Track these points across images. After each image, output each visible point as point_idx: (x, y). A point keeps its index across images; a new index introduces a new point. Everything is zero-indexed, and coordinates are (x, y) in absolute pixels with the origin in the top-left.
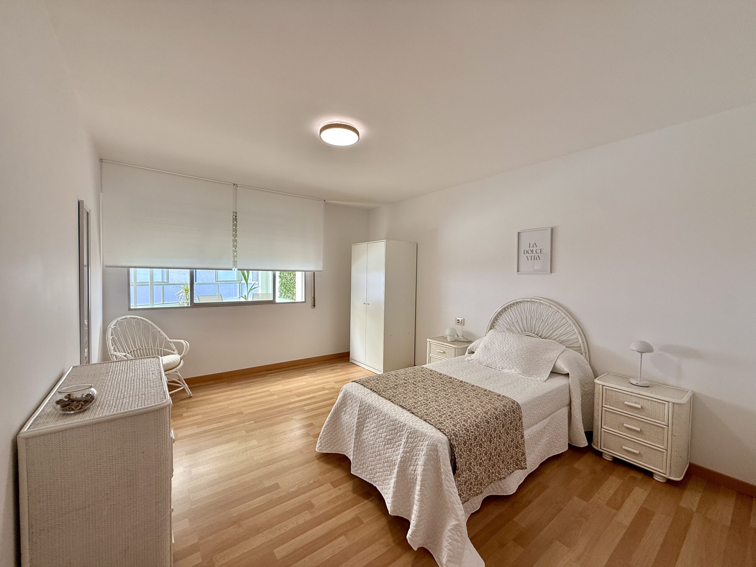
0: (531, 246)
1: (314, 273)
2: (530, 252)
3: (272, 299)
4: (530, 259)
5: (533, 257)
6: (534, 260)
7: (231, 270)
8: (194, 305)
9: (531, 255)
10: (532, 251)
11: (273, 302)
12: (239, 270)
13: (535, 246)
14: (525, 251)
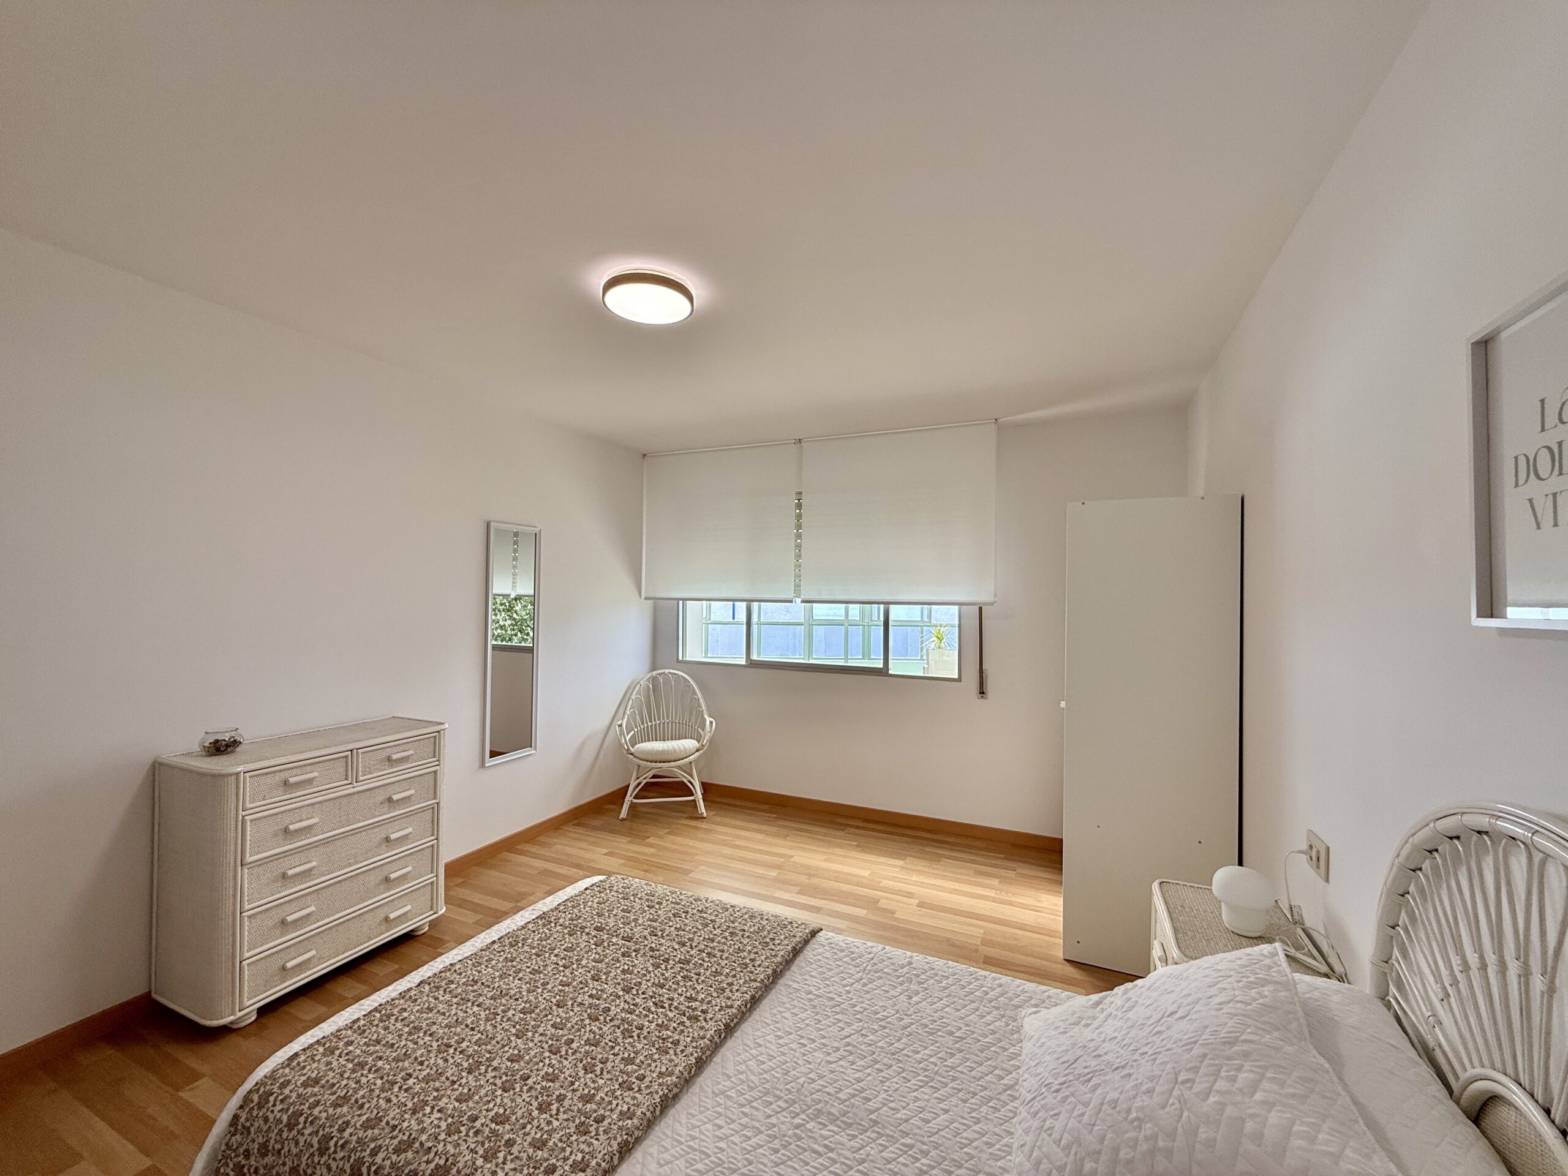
1: (981, 609)
3: (880, 665)
7: (791, 602)
8: (752, 664)
11: (883, 672)
12: (803, 602)
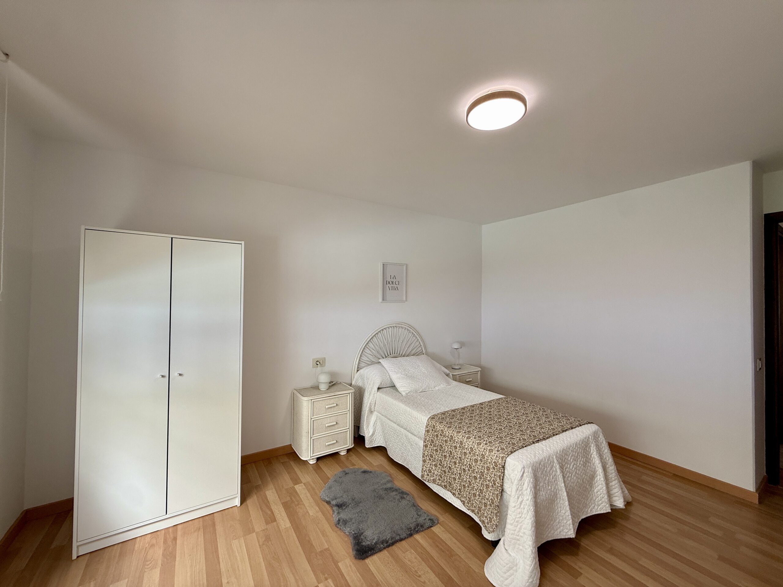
0: (392, 278)
2: (391, 283)
4: (391, 289)
5: (393, 288)
6: (394, 290)
9: (392, 285)
10: (392, 283)
13: (394, 278)
14: (388, 282)
